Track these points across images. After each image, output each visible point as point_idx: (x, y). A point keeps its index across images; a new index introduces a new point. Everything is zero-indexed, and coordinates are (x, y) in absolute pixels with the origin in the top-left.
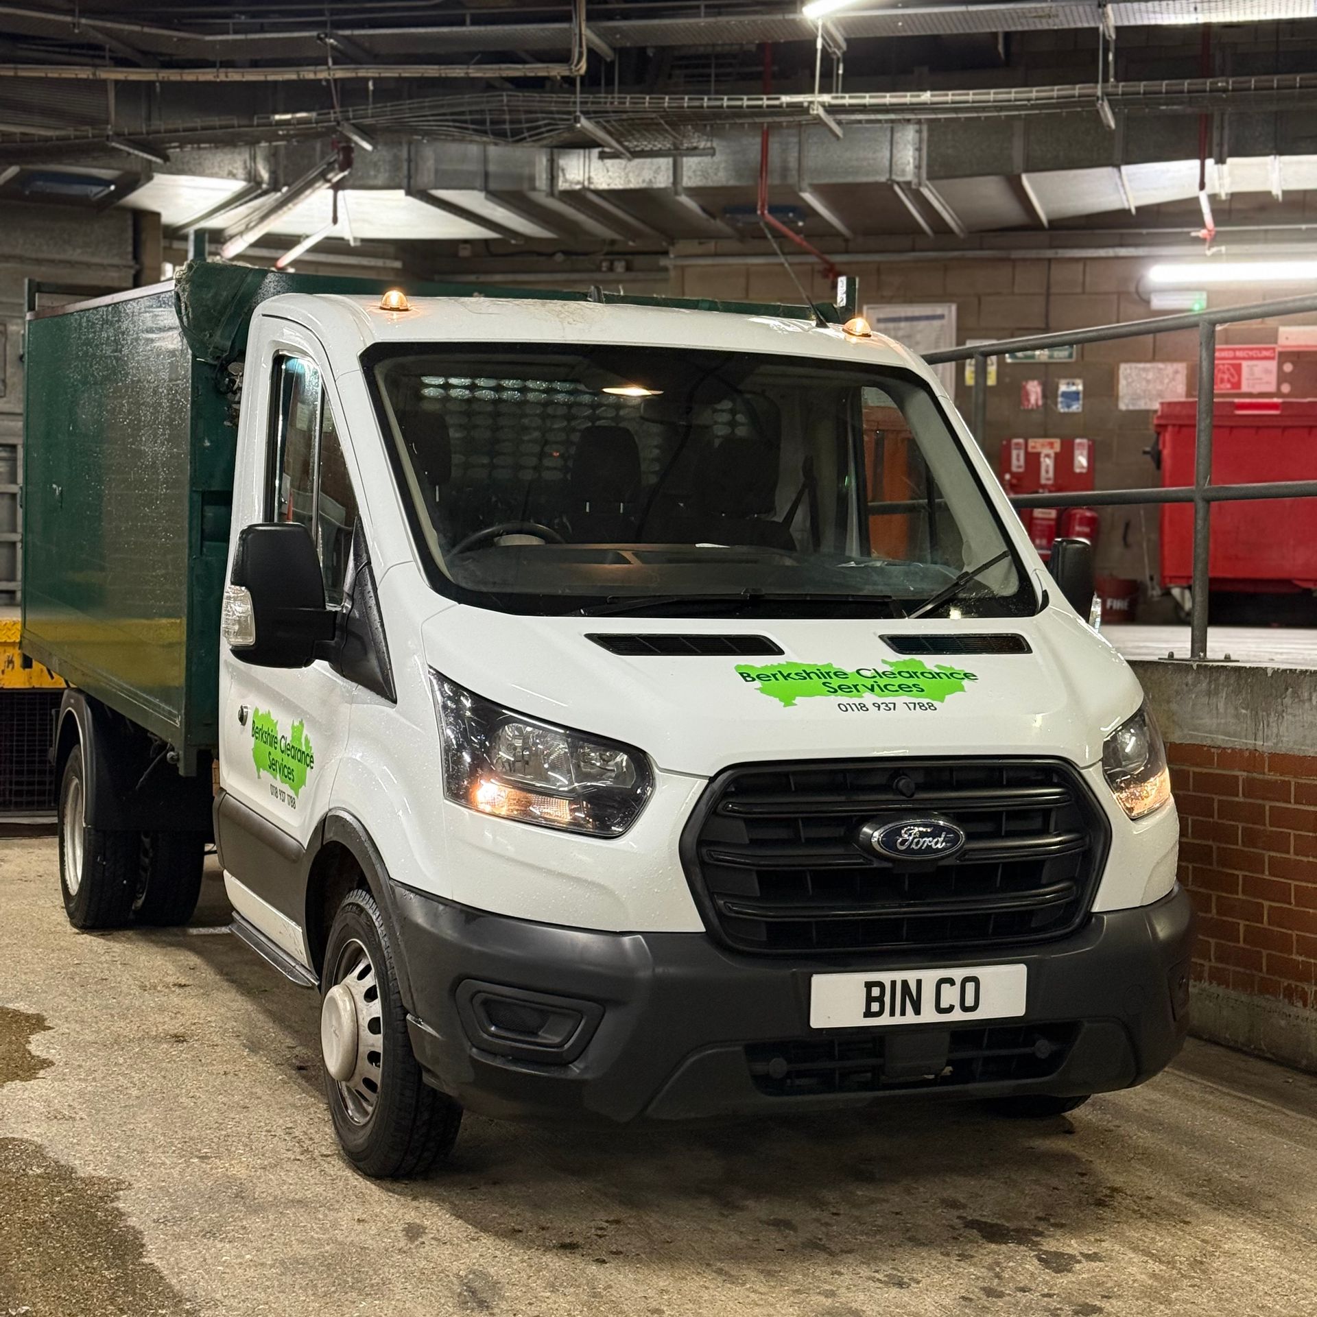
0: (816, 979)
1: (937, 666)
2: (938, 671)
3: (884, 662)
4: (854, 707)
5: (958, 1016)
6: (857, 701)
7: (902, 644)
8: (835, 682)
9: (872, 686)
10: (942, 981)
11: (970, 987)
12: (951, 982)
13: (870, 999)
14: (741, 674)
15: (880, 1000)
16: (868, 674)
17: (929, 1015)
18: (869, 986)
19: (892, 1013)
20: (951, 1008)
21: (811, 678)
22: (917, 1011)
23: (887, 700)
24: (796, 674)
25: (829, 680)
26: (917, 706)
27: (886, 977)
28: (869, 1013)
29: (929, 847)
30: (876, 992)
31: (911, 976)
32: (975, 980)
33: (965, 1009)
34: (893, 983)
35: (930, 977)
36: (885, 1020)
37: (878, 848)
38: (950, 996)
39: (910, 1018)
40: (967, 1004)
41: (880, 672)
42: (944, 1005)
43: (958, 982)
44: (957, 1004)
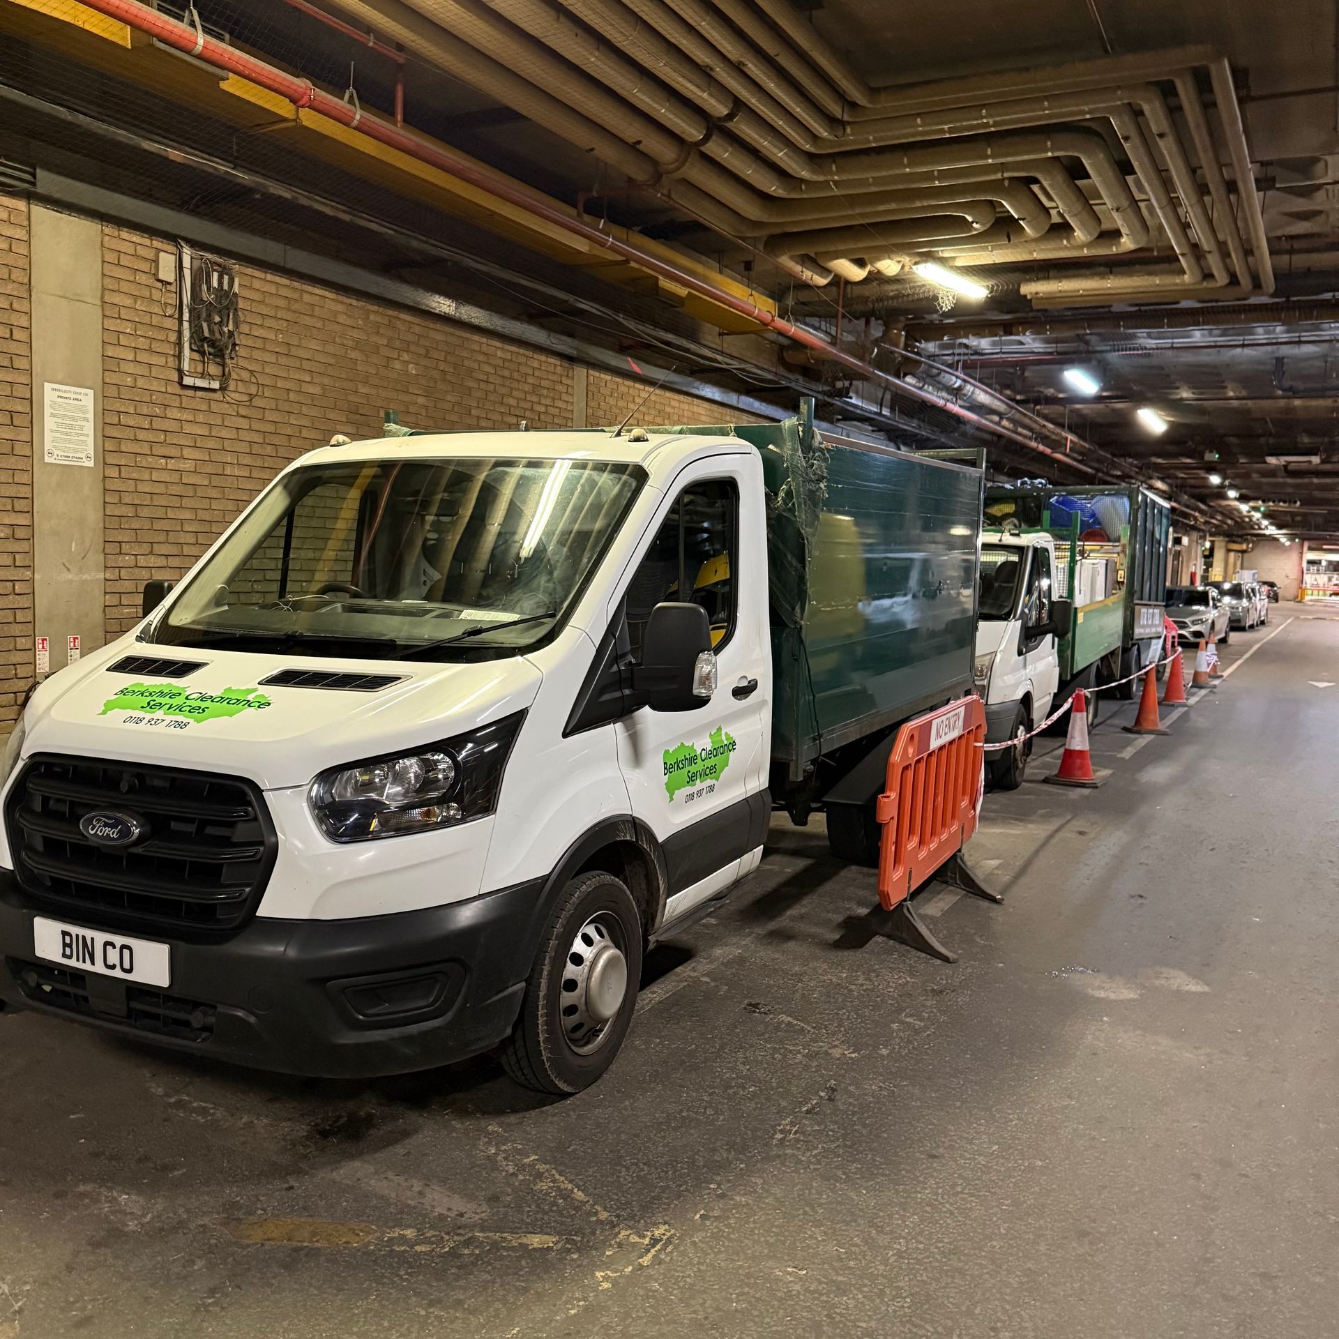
0: (37, 920)
5: (117, 973)
10: (107, 944)
11: (126, 953)
12: (113, 945)
13: (65, 945)
15: (70, 946)
17: (99, 968)
18: (64, 933)
19: (77, 959)
20: (113, 967)
22: (93, 963)
27: (74, 930)
28: (64, 955)
29: (108, 835)
30: (68, 940)
31: (89, 933)
32: (129, 948)
33: (124, 970)
34: (78, 936)
35: (100, 937)
36: (73, 963)
38: (113, 956)
39: (87, 966)
40: (125, 966)
42: (110, 962)
43: (118, 947)
44: (118, 964)
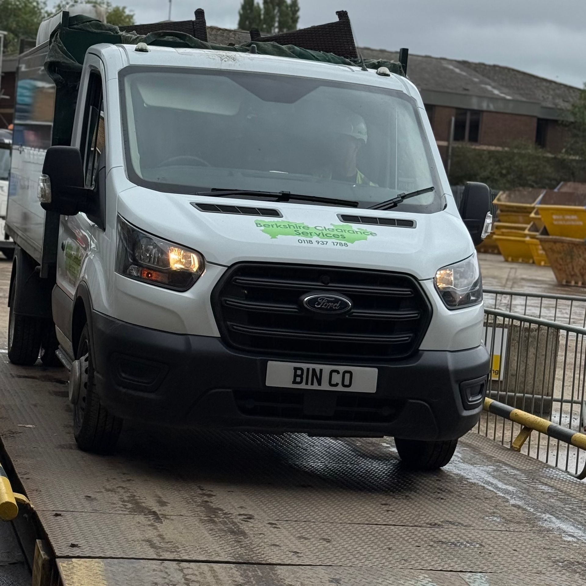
0: (270, 363)
1: (358, 229)
2: (357, 230)
3: (331, 224)
4: (306, 241)
5: (340, 388)
6: (308, 239)
7: (346, 218)
8: (301, 231)
9: (320, 234)
10: (332, 371)
11: (347, 376)
12: (338, 372)
13: (296, 376)
14: (256, 224)
15: (301, 376)
16: (320, 228)
17: (325, 386)
18: (296, 369)
19: (307, 383)
20: (337, 385)
21: (290, 228)
22: (320, 384)
23: (323, 240)
24: (284, 226)
25: (299, 229)
26: (339, 244)
27: (305, 366)
28: (294, 382)
29: (331, 308)
30: (299, 372)
31: (318, 367)
32: (350, 373)
33: (344, 385)
34: (308, 369)
35: (327, 368)
36: (303, 386)
37: (306, 306)
38: (336, 378)
39: (316, 387)
40: (345, 384)
41: (327, 228)
42: (333, 382)
43: (341, 373)
44: (340, 383)
